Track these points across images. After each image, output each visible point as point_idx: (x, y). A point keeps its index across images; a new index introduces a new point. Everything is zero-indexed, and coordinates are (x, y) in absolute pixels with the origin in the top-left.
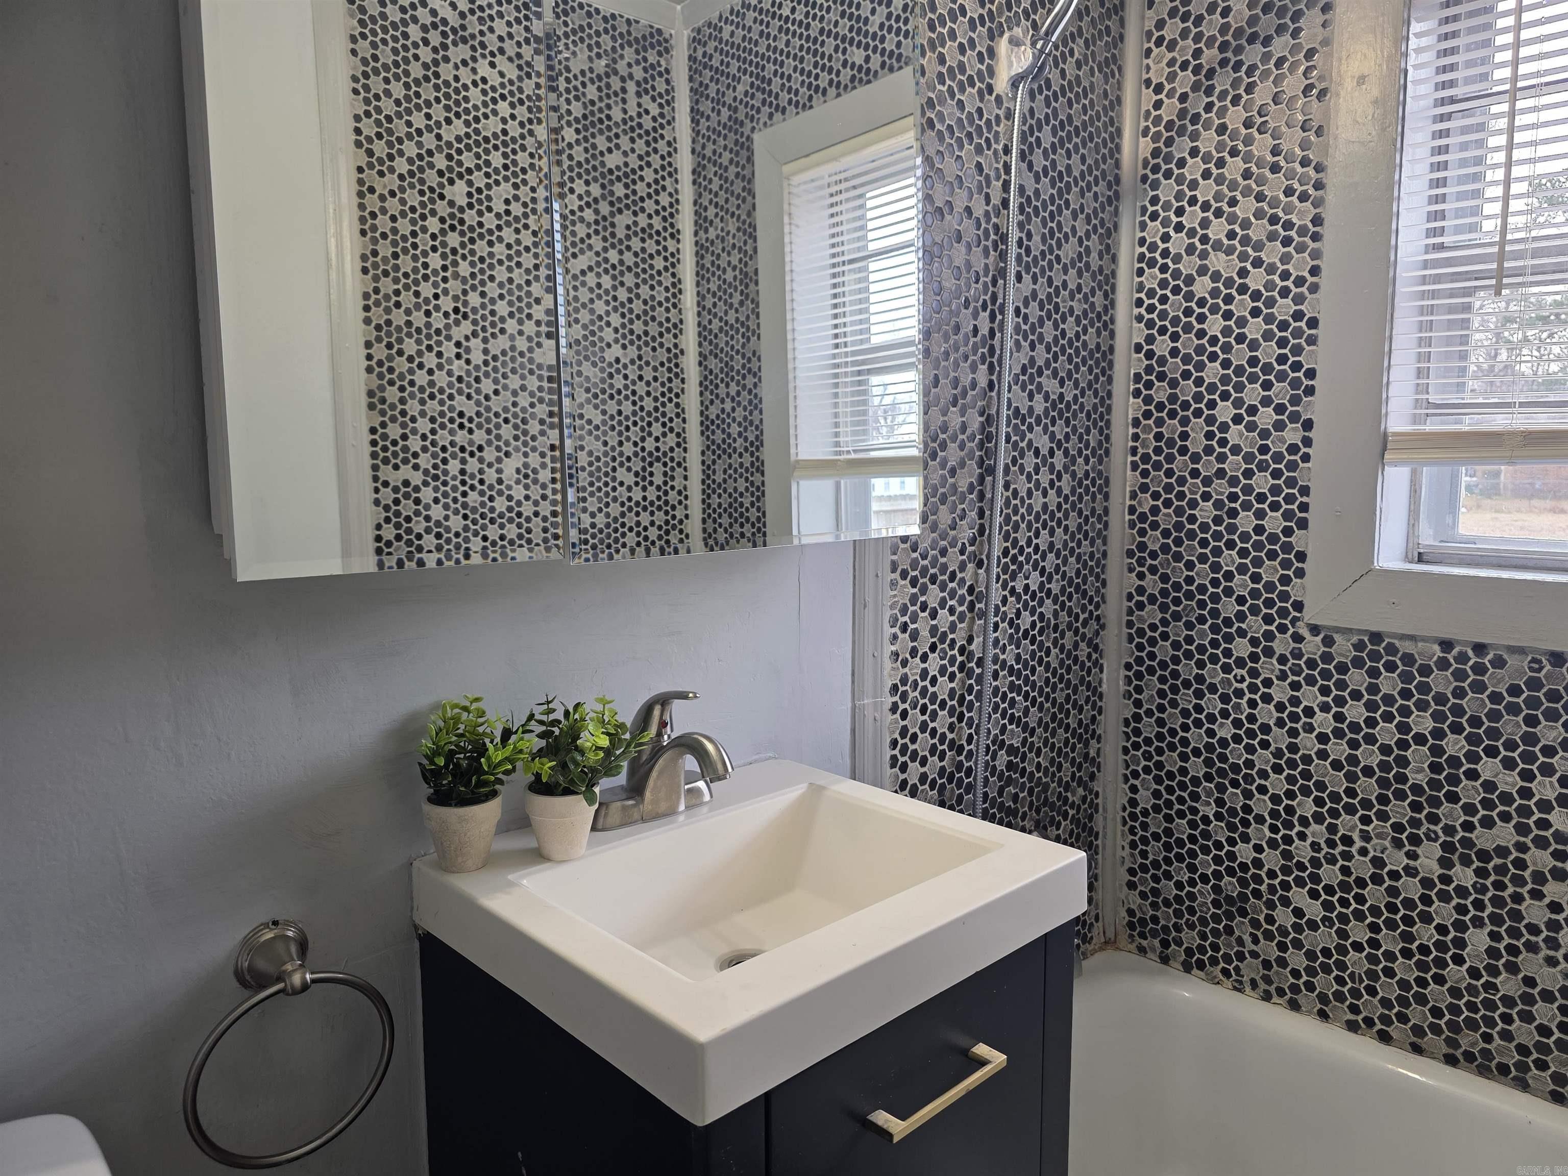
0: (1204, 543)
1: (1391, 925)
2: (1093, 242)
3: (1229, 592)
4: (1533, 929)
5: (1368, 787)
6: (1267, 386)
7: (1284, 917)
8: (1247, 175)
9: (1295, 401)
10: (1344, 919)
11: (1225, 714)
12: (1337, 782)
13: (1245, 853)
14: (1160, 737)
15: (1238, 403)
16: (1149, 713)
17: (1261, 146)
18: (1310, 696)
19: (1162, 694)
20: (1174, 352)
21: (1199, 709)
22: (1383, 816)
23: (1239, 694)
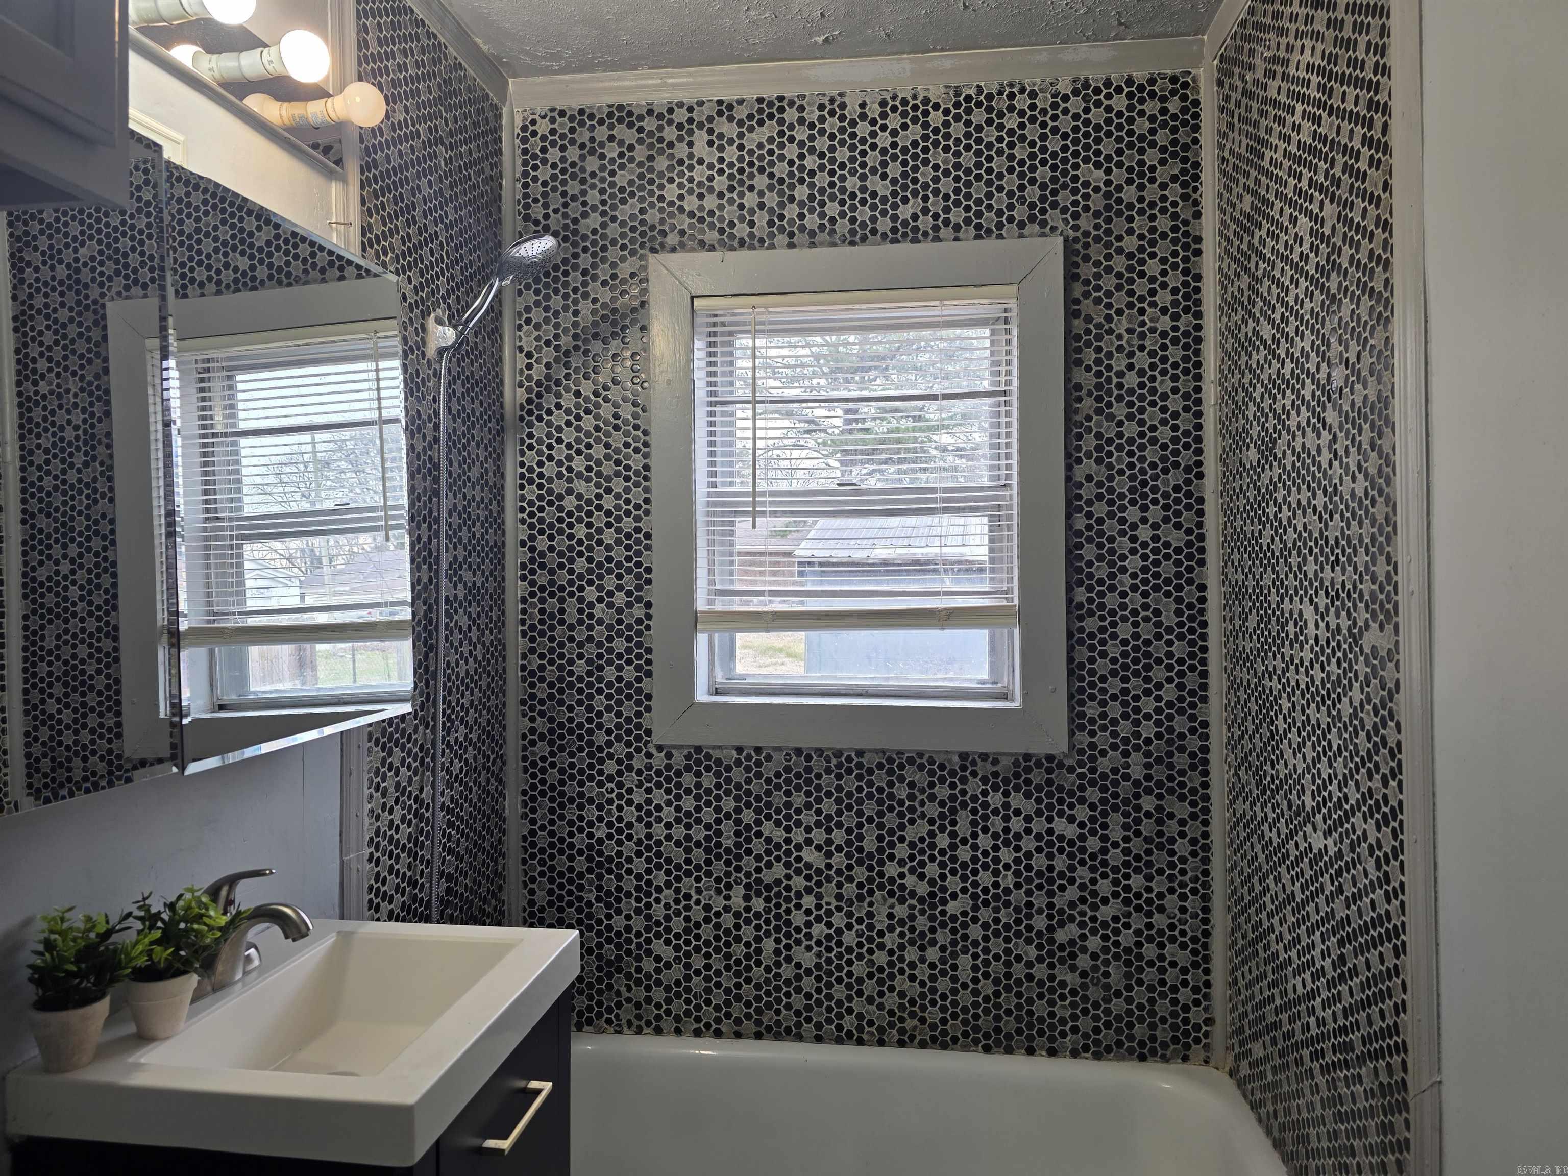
0: (580, 691)
1: (718, 950)
2: (490, 465)
3: (600, 726)
4: (798, 930)
5: (698, 855)
6: (619, 577)
7: (648, 965)
8: (597, 429)
9: (639, 588)
10: (688, 955)
11: (600, 819)
12: (679, 855)
13: (619, 922)
14: (552, 845)
15: (600, 588)
16: (543, 827)
17: (606, 411)
18: (659, 797)
19: (552, 811)
20: (551, 549)
21: (581, 818)
22: (709, 874)
23: (610, 802)
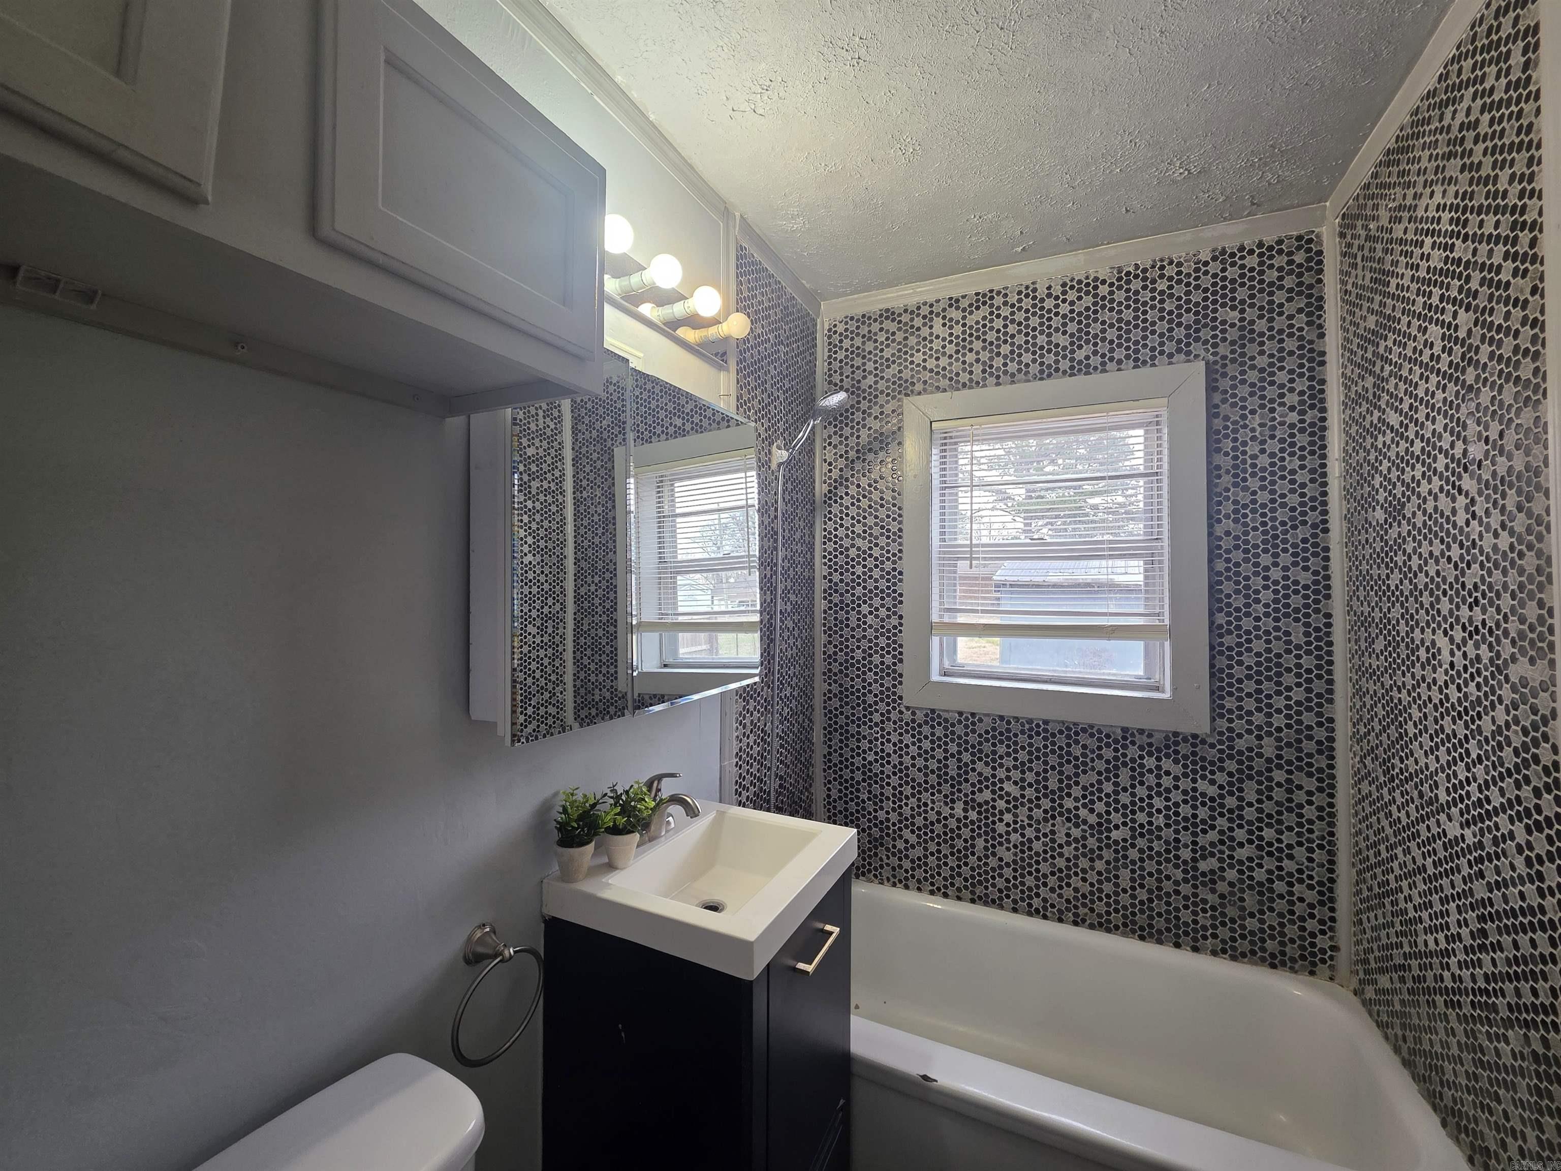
0: (858, 669)
1: (945, 841)
2: (806, 531)
3: (870, 692)
4: (1001, 836)
5: (933, 779)
6: (883, 599)
7: (900, 845)
8: (870, 507)
9: (895, 606)
10: (926, 841)
11: (870, 749)
12: (920, 777)
13: (881, 815)
14: (841, 762)
15: (871, 606)
16: (835, 751)
17: (876, 496)
18: (907, 739)
19: (841, 741)
20: (842, 581)
21: (859, 747)
22: (940, 792)
23: (876, 739)
